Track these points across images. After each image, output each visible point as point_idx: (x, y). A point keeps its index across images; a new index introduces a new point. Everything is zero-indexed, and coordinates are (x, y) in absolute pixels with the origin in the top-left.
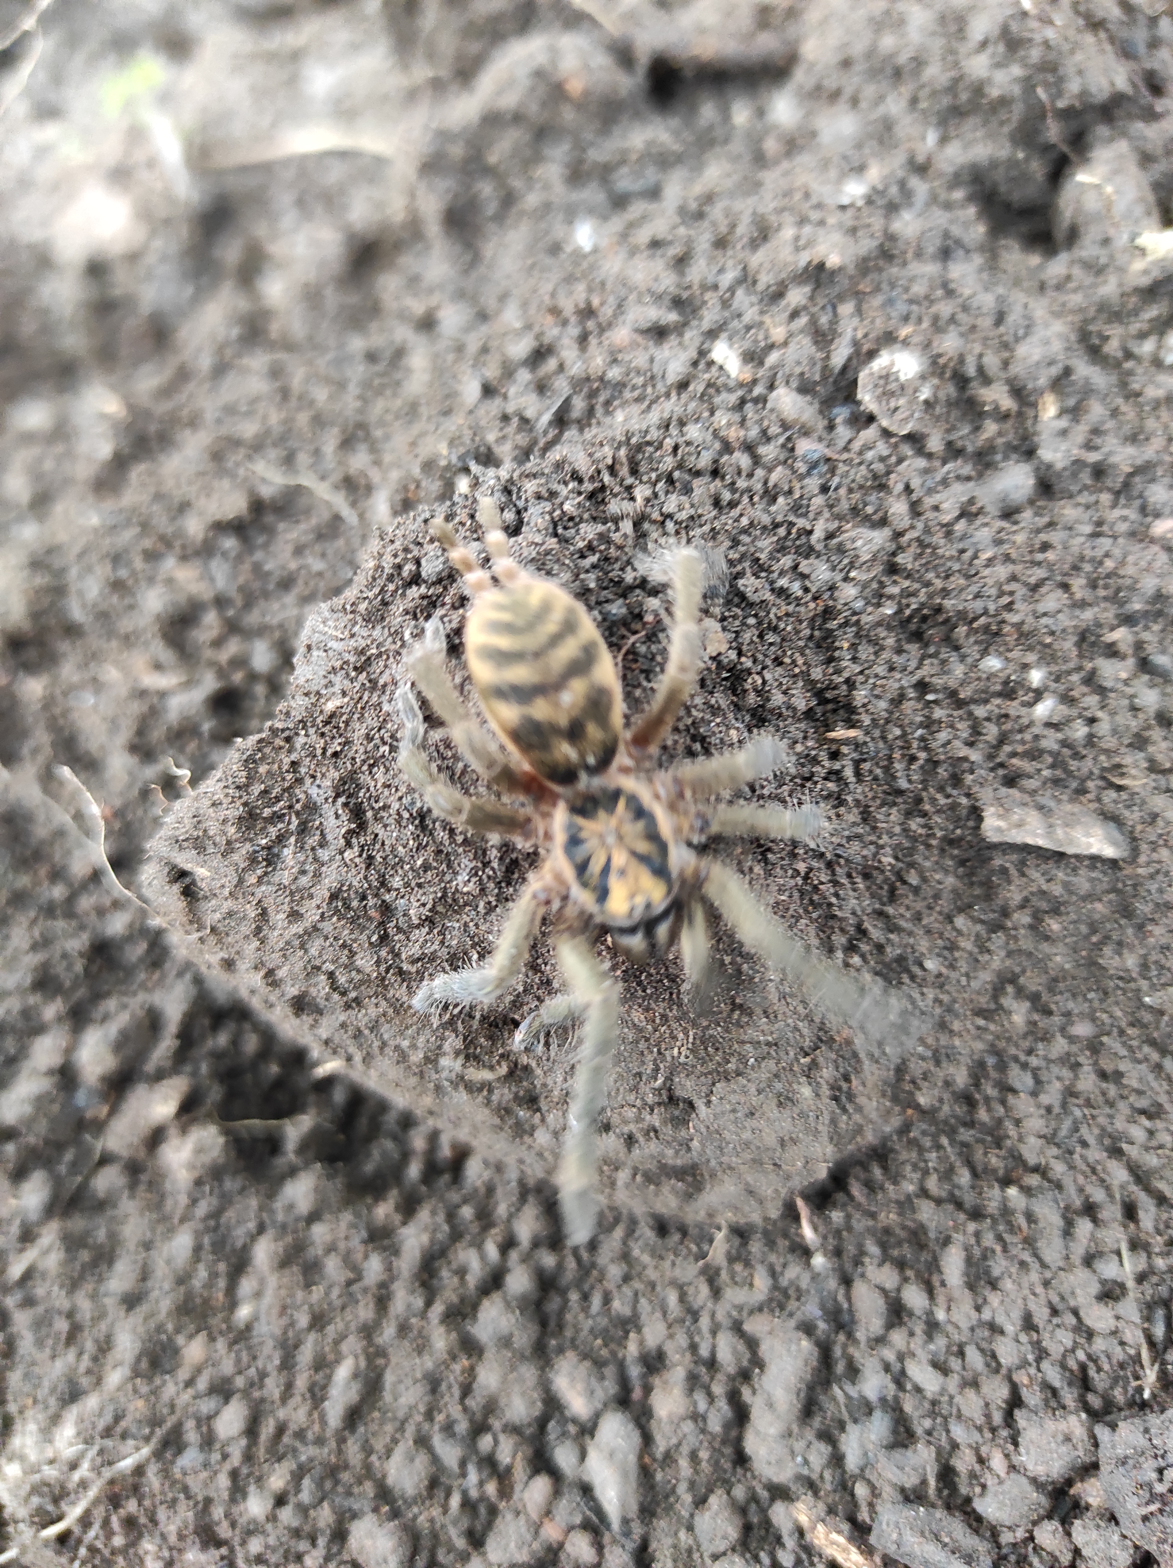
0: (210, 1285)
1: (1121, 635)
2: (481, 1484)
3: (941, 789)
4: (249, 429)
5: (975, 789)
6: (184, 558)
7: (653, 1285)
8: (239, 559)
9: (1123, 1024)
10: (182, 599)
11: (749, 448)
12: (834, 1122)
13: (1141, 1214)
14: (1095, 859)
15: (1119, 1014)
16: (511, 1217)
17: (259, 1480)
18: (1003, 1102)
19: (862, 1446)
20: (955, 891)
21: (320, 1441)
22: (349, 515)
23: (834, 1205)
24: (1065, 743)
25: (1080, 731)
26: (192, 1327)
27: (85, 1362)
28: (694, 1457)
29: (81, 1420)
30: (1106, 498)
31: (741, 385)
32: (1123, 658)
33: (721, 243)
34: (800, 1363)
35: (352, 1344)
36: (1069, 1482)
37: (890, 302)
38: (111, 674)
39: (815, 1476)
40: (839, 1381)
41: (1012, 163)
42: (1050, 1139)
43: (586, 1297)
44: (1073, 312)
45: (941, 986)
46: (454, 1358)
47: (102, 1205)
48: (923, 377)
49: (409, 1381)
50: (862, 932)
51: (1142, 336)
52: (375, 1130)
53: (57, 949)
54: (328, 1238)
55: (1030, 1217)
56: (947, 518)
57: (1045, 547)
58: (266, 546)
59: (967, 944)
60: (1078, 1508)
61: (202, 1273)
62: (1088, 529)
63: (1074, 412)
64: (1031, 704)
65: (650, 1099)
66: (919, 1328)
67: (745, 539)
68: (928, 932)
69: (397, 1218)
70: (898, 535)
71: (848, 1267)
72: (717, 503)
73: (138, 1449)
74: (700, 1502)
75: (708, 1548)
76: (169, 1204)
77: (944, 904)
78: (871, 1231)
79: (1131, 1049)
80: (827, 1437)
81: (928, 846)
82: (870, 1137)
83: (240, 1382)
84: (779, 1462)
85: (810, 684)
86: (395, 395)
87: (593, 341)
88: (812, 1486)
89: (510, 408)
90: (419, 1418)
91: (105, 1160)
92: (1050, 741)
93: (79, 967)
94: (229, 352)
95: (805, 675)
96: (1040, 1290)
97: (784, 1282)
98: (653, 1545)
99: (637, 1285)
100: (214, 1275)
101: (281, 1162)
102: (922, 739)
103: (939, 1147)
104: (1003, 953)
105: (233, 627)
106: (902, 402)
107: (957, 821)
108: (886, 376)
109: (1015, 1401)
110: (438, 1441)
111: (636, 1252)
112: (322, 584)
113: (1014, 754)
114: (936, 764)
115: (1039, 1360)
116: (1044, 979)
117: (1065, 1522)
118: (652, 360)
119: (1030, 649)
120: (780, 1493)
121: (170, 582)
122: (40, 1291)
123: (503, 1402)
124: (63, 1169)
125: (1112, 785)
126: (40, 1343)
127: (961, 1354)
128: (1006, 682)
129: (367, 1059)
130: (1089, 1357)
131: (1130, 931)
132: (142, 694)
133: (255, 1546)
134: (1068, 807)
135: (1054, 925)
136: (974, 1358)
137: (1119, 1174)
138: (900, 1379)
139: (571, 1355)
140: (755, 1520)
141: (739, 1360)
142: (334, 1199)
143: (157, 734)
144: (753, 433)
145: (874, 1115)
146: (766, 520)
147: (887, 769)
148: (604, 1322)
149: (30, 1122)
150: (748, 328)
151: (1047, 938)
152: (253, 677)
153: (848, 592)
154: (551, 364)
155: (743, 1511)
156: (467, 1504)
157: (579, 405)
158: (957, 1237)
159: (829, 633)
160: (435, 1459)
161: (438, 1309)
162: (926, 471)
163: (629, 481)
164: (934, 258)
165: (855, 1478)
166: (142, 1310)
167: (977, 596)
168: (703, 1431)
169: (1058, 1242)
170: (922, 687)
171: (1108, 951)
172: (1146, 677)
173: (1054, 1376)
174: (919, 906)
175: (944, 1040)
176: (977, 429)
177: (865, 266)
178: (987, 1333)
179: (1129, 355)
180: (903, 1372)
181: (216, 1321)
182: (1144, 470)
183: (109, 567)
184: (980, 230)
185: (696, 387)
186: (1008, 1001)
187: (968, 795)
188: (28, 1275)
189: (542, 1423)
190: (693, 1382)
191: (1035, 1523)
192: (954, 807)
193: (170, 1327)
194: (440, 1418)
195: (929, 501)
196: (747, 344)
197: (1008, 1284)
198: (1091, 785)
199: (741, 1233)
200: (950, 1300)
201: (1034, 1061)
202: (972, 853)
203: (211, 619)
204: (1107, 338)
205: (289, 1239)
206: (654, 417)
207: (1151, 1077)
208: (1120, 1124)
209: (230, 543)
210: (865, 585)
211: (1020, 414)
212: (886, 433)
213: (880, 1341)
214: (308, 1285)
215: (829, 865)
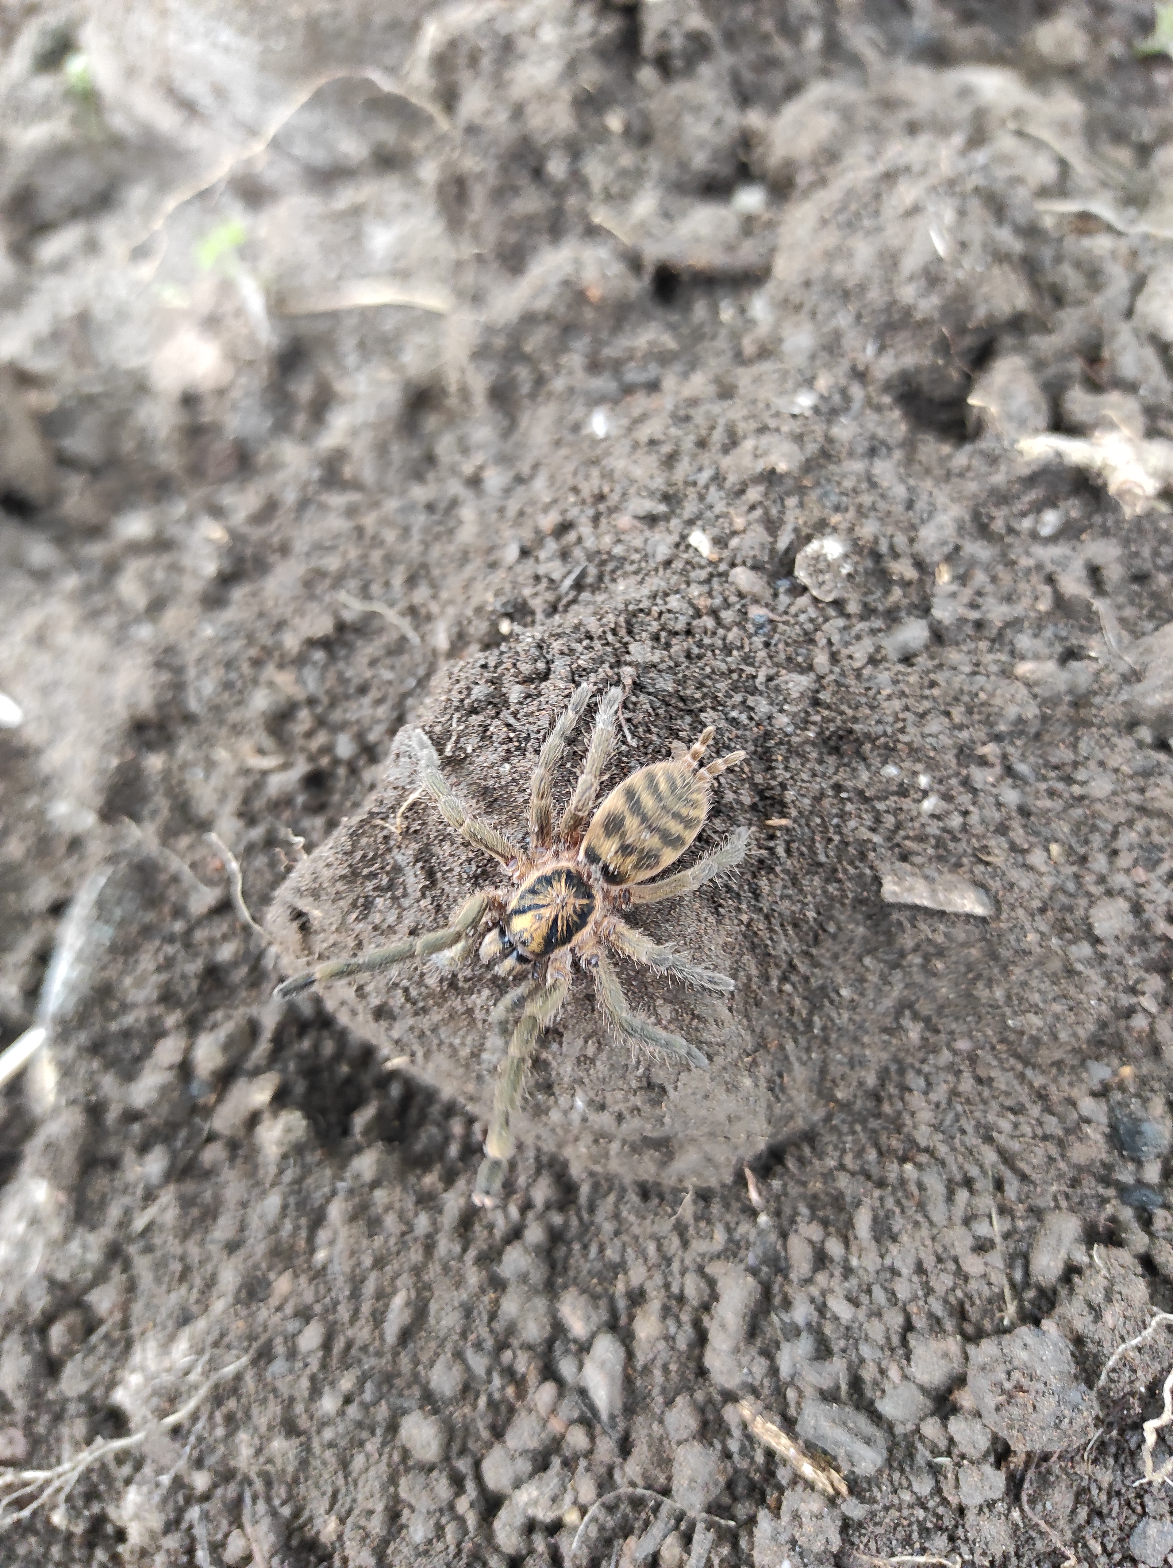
0: (295, 1233)
1: (990, 750)
2: (503, 1388)
3: (852, 863)
4: (333, 563)
5: (877, 863)
6: (281, 666)
7: (636, 1238)
8: (325, 668)
9: (994, 1041)
10: (281, 698)
11: (714, 613)
12: (770, 1107)
13: (1007, 1187)
14: (969, 917)
15: (990, 1033)
16: (529, 1186)
17: (332, 1384)
18: (902, 1099)
19: (792, 1358)
20: (865, 939)
21: (379, 1354)
22: (414, 637)
23: (774, 1176)
24: (945, 830)
25: (956, 821)
26: (281, 1266)
27: (195, 1294)
28: (665, 1369)
29: (192, 1338)
30: (983, 645)
31: (711, 563)
32: (992, 765)
33: (702, 444)
34: (745, 1293)
35: (405, 1280)
36: (950, 1391)
37: (826, 494)
38: (221, 754)
39: (757, 1383)
40: (776, 1309)
41: (934, 368)
42: (936, 1128)
43: (585, 1247)
44: (967, 498)
45: (854, 1009)
46: (483, 1291)
47: (208, 1174)
48: (846, 556)
49: (449, 1308)
50: (792, 966)
51: (1023, 514)
52: (423, 1118)
53: (177, 970)
54: (386, 1200)
55: (921, 1186)
56: (857, 665)
57: (933, 684)
58: (347, 657)
59: (873, 978)
60: (955, 1409)
61: (288, 1226)
62: (967, 669)
63: (962, 579)
64: (919, 801)
65: (634, 1084)
66: (838, 1272)
67: (708, 682)
68: (844, 968)
69: (440, 1186)
70: (820, 678)
71: (785, 1223)
72: (688, 656)
73: (238, 1358)
74: (669, 1403)
75: (674, 1436)
76: (261, 1172)
77: (855, 948)
78: (803, 1197)
79: (1001, 1061)
80: (768, 1353)
81: (843, 904)
82: (799, 1123)
83: (318, 1308)
84: (730, 1372)
85: (754, 786)
86: (450, 542)
87: (603, 521)
88: (755, 1392)
89: (542, 570)
90: (455, 1337)
91: (212, 1138)
92: (933, 829)
93: (194, 985)
94: (310, 490)
95: (751, 779)
96: (928, 1242)
97: (737, 1236)
98: (634, 1435)
99: (625, 1238)
100: (297, 1228)
101: (349, 1142)
102: (838, 826)
103: (853, 1132)
104: (901, 985)
105: (321, 722)
106: (827, 577)
107: (864, 887)
108: (818, 558)
109: (909, 1327)
110: (471, 1355)
111: (625, 1214)
112: (391, 690)
113: (907, 837)
114: (847, 844)
115: (927, 1295)
116: (934, 1006)
117: (944, 1419)
118: (646, 540)
119: (919, 760)
120: (730, 1397)
121: (271, 684)
122: (157, 1241)
123: (520, 1326)
124: (179, 1144)
125: (981, 861)
126: (158, 1280)
127: (869, 1292)
128: (901, 784)
129: (427, 1055)
130: (966, 1295)
131: (996, 970)
132: (246, 772)
133: (328, 1434)
134: (948, 877)
135: (940, 965)
136: (879, 1295)
137: (990, 1156)
138: (822, 1309)
139: (573, 1291)
140: (711, 1417)
141: (701, 1296)
142: (392, 1169)
143: (259, 804)
144: (718, 601)
145: (803, 1105)
146: (723, 667)
147: (812, 849)
148: (598, 1266)
149: (154, 1106)
150: (718, 517)
151: (935, 975)
152: (336, 762)
153: (782, 720)
154: (572, 536)
155: (702, 1410)
156: (492, 1405)
157: (593, 571)
158: (867, 1201)
159: (768, 750)
160: (468, 1369)
161: (472, 1253)
162: (846, 628)
163: (627, 639)
164: (863, 456)
165: (787, 1385)
166: (241, 1253)
167: (879, 722)
168: (673, 1348)
169: (942, 1206)
170: (838, 788)
171: (980, 985)
172: (1009, 781)
173: (938, 1308)
174: (837, 948)
175: (857, 1050)
176: (887, 592)
177: (808, 467)
178: (888, 1275)
179: (1011, 530)
180: (824, 1304)
181: (300, 1261)
182: (1015, 624)
183: (222, 671)
184: (902, 429)
185: (678, 565)
186: (906, 1022)
187: (871, 868)
188: (149, 1228)
189: (550, 1343)
190: (666, 1312)
191: (922, 1419)
192: (861, 875)
193: (264, 1265)
194: (472, 1337)
195: (845, 652)
196: (716, 531)
197: (904, 1238)
198: (965, 860)
199: (704, 1196)
200: (861, 1250)
201: (926, 1068)
202: (876, 910)
203: (304, 717)
204: (992, 518)
205: (357, 1200)
206: (645, 591)
207: (1015, 1082)
208: (991, 1118)
209: (319, 655)
210: (795, 715)
211: (921, 581)
212: (816, 600)
213: (809, 1281)
214: (371, 1236)
215: (767, 917)
